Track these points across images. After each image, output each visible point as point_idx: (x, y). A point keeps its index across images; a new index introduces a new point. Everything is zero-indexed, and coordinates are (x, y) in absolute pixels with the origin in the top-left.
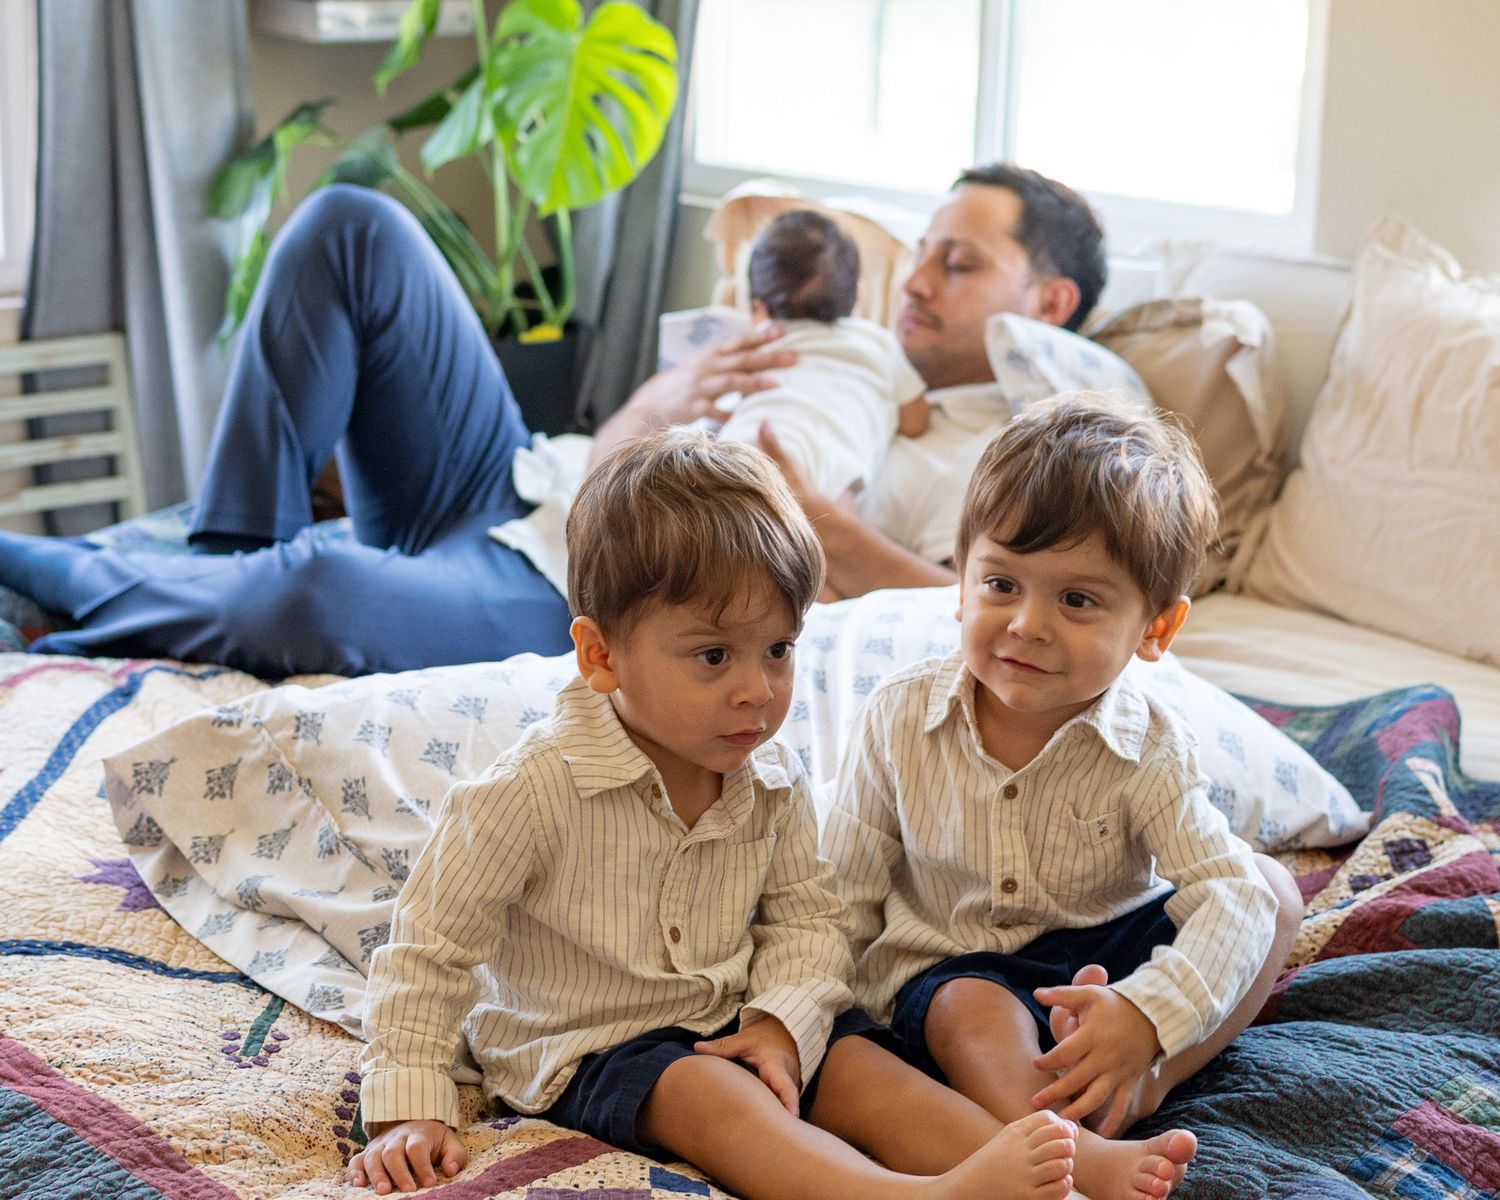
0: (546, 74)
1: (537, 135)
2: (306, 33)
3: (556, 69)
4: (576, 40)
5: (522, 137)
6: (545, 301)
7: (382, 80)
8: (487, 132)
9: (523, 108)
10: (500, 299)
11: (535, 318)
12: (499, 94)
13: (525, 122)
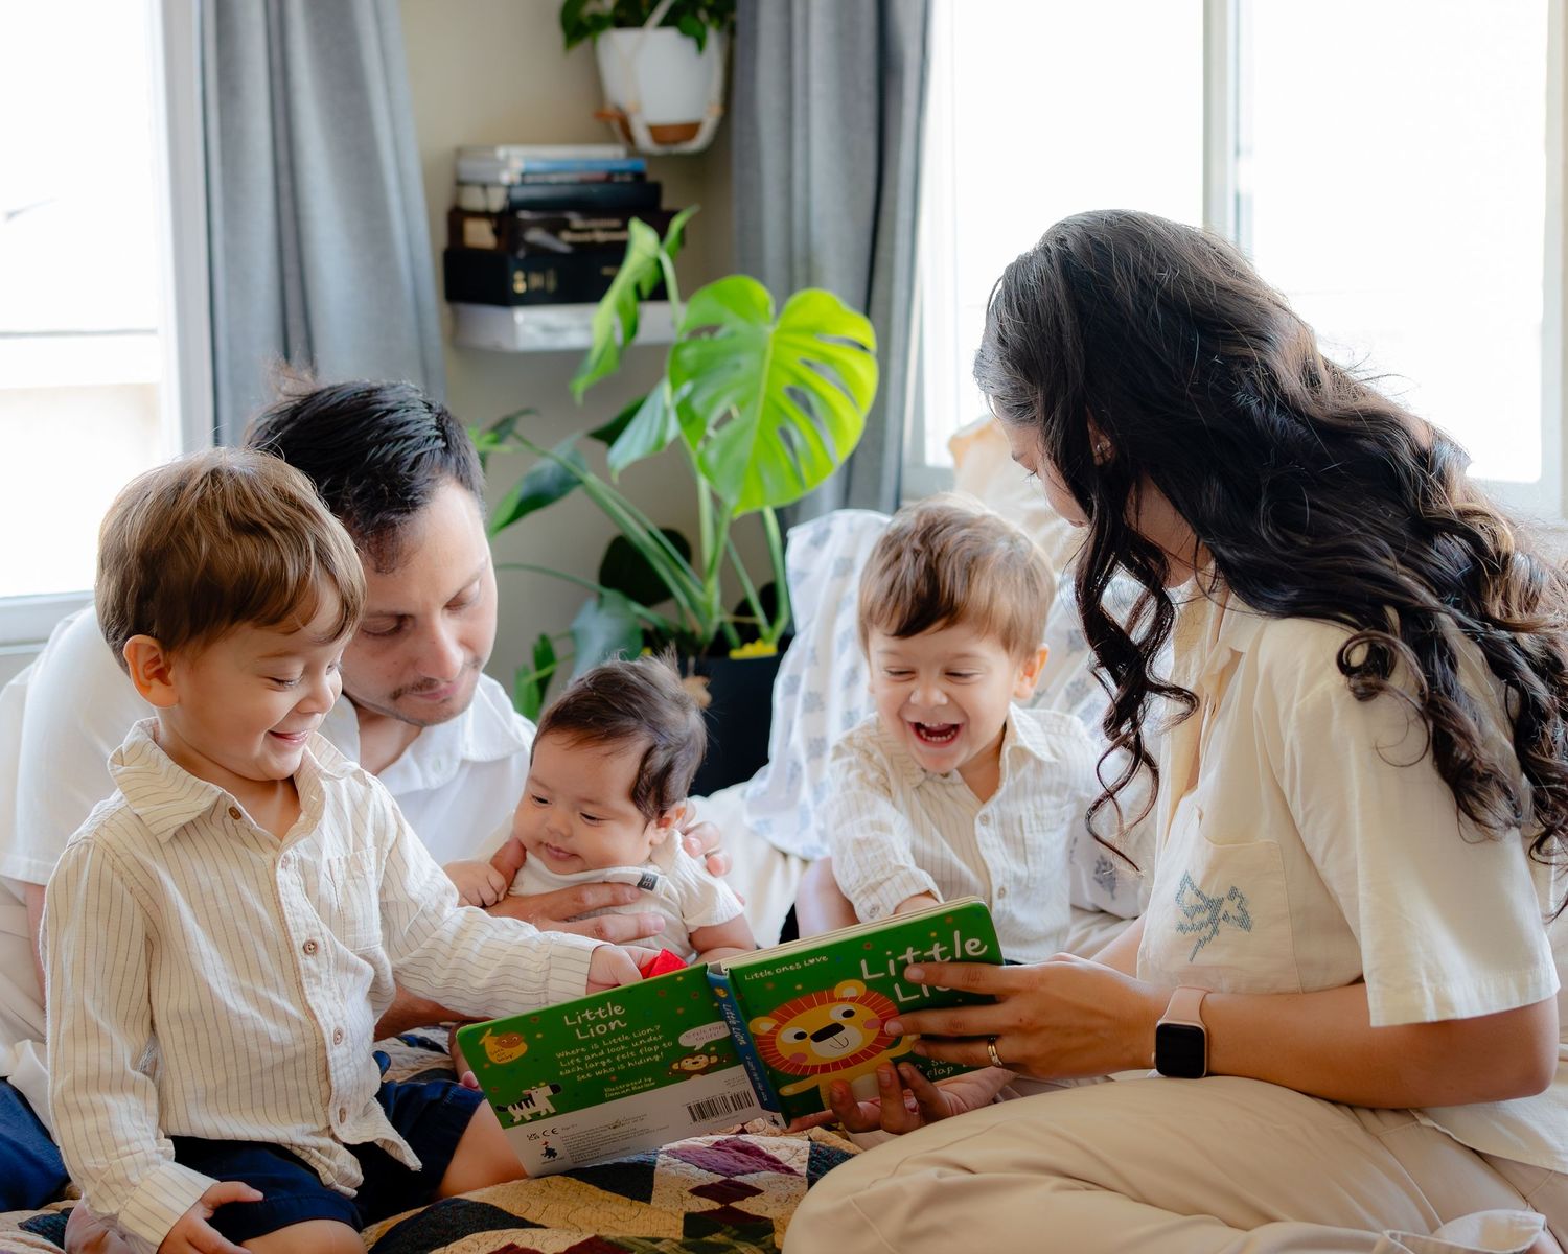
0: (737, 366)
1: (727, 430)
2: (507, 345)
3: (747, 361)
4: (770, 330)
5: (711, 432)
6: (760, 617)
7: (580, 385)
8: (673, 429)
9: (710, 405)
10: (710, 615)
11: (750, 634)
12: (686, 388)
13: (714, 418)
